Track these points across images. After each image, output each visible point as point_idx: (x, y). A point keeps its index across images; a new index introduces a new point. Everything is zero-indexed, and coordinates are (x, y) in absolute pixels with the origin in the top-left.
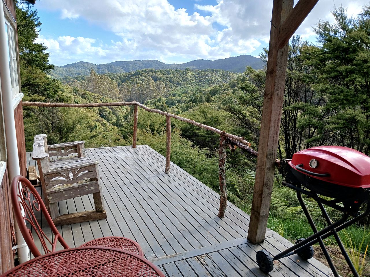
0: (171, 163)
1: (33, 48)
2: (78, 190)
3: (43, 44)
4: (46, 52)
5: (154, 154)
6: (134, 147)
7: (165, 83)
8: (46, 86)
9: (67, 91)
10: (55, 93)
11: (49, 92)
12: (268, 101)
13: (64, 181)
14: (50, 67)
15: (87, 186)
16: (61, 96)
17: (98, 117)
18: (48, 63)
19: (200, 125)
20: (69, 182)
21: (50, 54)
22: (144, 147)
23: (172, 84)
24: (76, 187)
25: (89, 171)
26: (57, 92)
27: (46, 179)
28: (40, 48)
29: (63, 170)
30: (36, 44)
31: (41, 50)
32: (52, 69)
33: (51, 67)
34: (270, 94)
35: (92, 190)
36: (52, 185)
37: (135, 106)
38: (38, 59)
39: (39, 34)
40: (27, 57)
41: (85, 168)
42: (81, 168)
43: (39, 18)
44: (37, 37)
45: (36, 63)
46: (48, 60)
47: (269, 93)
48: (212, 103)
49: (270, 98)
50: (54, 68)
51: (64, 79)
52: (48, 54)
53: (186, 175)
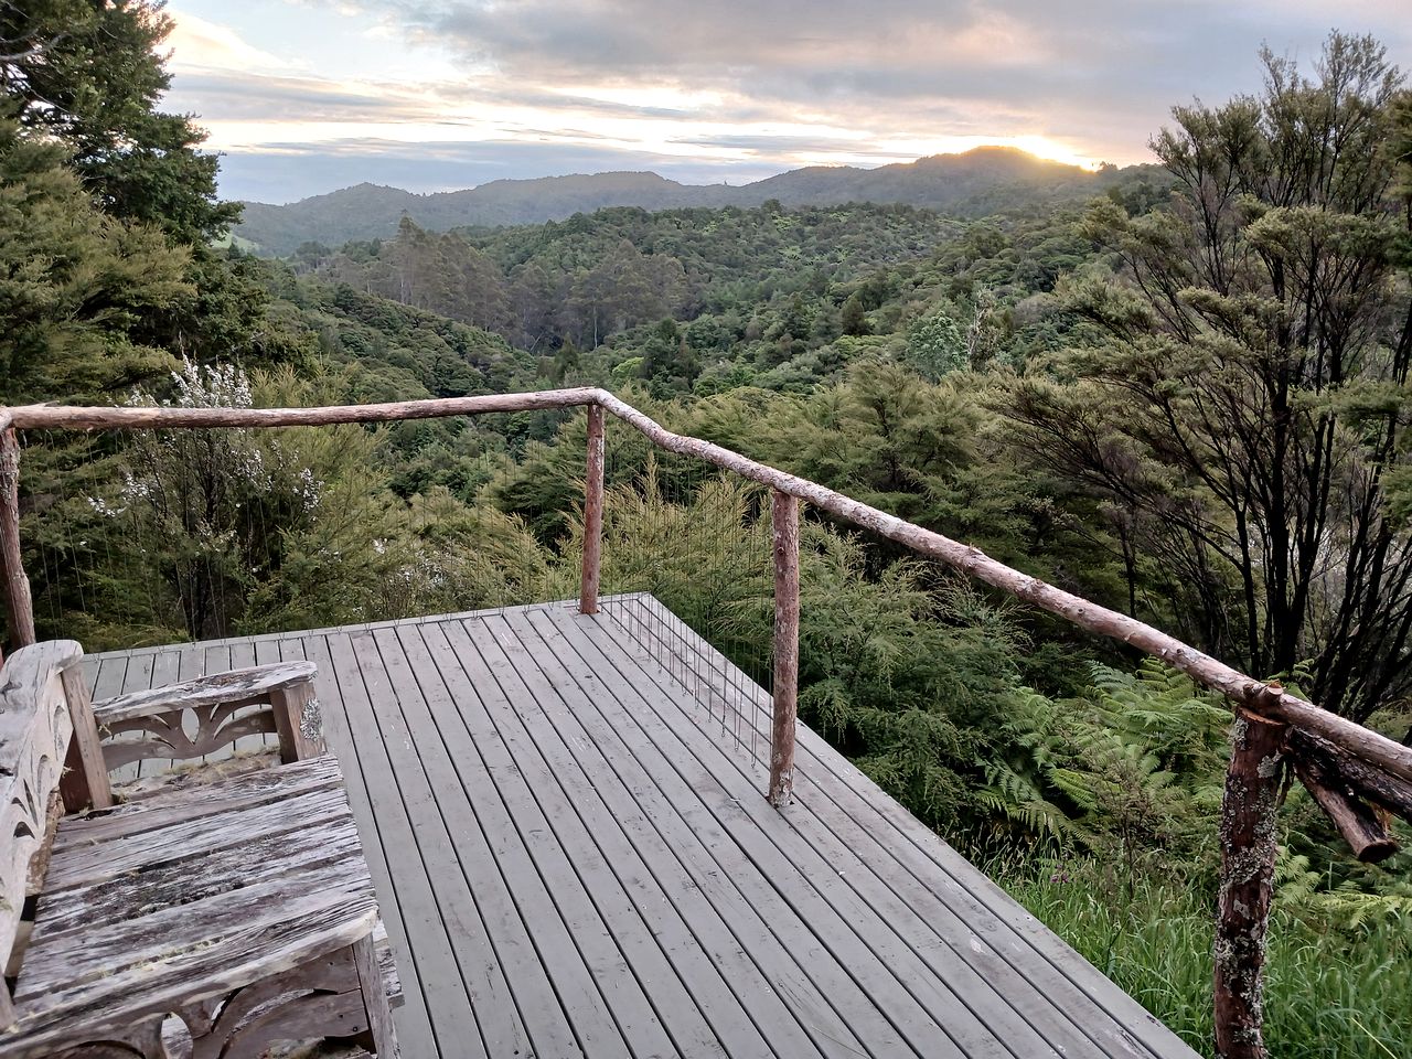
1: (148, 135)
3: (194, 116)
4: (203, 149)
6: (587, 609)
7: (684, 262)
8: (207, 296)
9: (314, 301)
10: (246, 323)
11: (217, 319)
14: (222, 212)
16: (275, 334)
18: (215, 198)
19: (1035, 590)
21: (221, 159)
22: (636, 608)
23: (709, 266)
26: (254, 318)
28: (181, 133)
30: (163, 117)
31: (183, 143)
32: (232, 221)
33: (228, 213)
37: (590, 413)
38: (169, 181)
39: (172, 75)
40: (123, 172)
44: (167, 88)
45: (160, 196)
46: (216, 184)
48: (865, 338)
50: (241, 215)
51: (300, 252)
52: (212, 160)
53: (885, 814)
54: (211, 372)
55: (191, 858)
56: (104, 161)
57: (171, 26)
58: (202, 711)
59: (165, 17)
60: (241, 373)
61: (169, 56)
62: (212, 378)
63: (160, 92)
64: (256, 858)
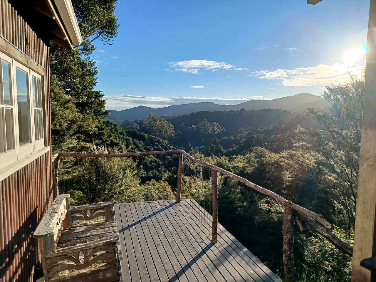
0: (219, 226)
1: (91, 96)
2: (90, 278)
3: (101, 91)
4: (102, 99)
5: (200, 213)
6: (178, 202)
12: (369, 170)
13: (72, 265)
14: (105, 113)
15: (101, 273)
17: (154, 158)
18: (104, 109)
20: (79, 267)
21: (106, 101)
22: (189, 202)
24: (88, 273)
25: (107, 252)
27: (49, 263)
28: (98, 95)
29: (70, 252)
30: (94, 91)
31: (98, 97)
32: (107, 115)
33: (107, 113)
34: (371, 159)
35: (109, 278)
36: (55, 271)
39: (97, 82)
41: (101, 248)
42: (94, 248)
43: (96, 67)
44: (96, 85)
47: (371, 157)
49: (371, 166)
50: (110, 113)
52: (104, 101)
53: (238, 246)
54: (99, 147)
55: (87, 237)
56: (80, 101)
57: (98, 72)
58: (91, 210)
59: (96, 71)
60: (106, 148)
61: (96, 79)
62: (99, 149)
63: (94, 86)
64: (99, 237)
